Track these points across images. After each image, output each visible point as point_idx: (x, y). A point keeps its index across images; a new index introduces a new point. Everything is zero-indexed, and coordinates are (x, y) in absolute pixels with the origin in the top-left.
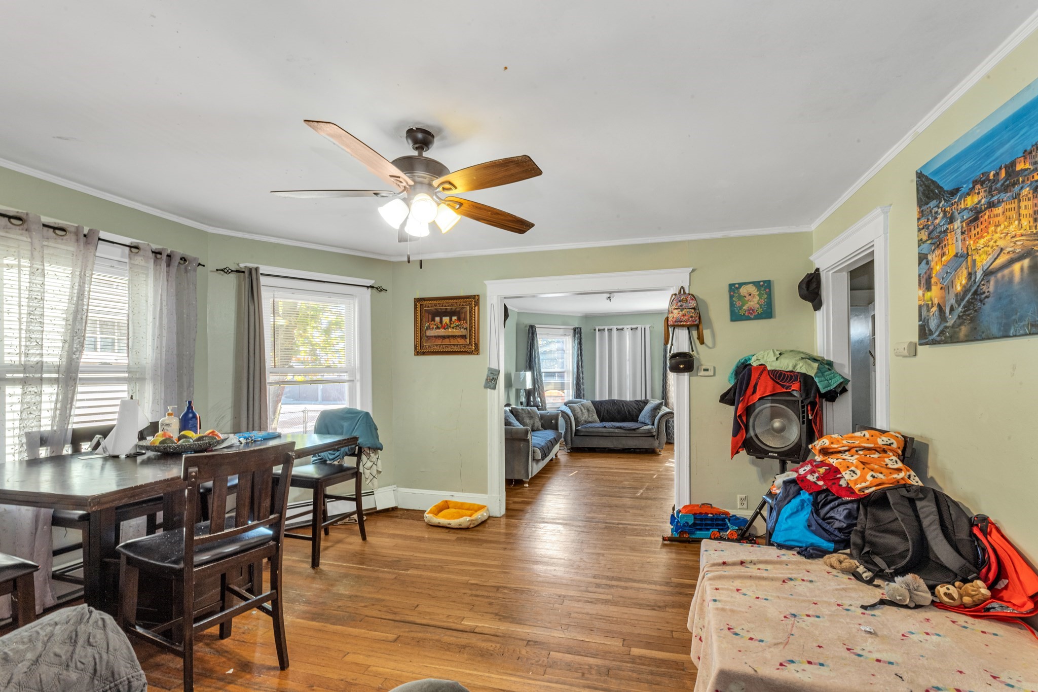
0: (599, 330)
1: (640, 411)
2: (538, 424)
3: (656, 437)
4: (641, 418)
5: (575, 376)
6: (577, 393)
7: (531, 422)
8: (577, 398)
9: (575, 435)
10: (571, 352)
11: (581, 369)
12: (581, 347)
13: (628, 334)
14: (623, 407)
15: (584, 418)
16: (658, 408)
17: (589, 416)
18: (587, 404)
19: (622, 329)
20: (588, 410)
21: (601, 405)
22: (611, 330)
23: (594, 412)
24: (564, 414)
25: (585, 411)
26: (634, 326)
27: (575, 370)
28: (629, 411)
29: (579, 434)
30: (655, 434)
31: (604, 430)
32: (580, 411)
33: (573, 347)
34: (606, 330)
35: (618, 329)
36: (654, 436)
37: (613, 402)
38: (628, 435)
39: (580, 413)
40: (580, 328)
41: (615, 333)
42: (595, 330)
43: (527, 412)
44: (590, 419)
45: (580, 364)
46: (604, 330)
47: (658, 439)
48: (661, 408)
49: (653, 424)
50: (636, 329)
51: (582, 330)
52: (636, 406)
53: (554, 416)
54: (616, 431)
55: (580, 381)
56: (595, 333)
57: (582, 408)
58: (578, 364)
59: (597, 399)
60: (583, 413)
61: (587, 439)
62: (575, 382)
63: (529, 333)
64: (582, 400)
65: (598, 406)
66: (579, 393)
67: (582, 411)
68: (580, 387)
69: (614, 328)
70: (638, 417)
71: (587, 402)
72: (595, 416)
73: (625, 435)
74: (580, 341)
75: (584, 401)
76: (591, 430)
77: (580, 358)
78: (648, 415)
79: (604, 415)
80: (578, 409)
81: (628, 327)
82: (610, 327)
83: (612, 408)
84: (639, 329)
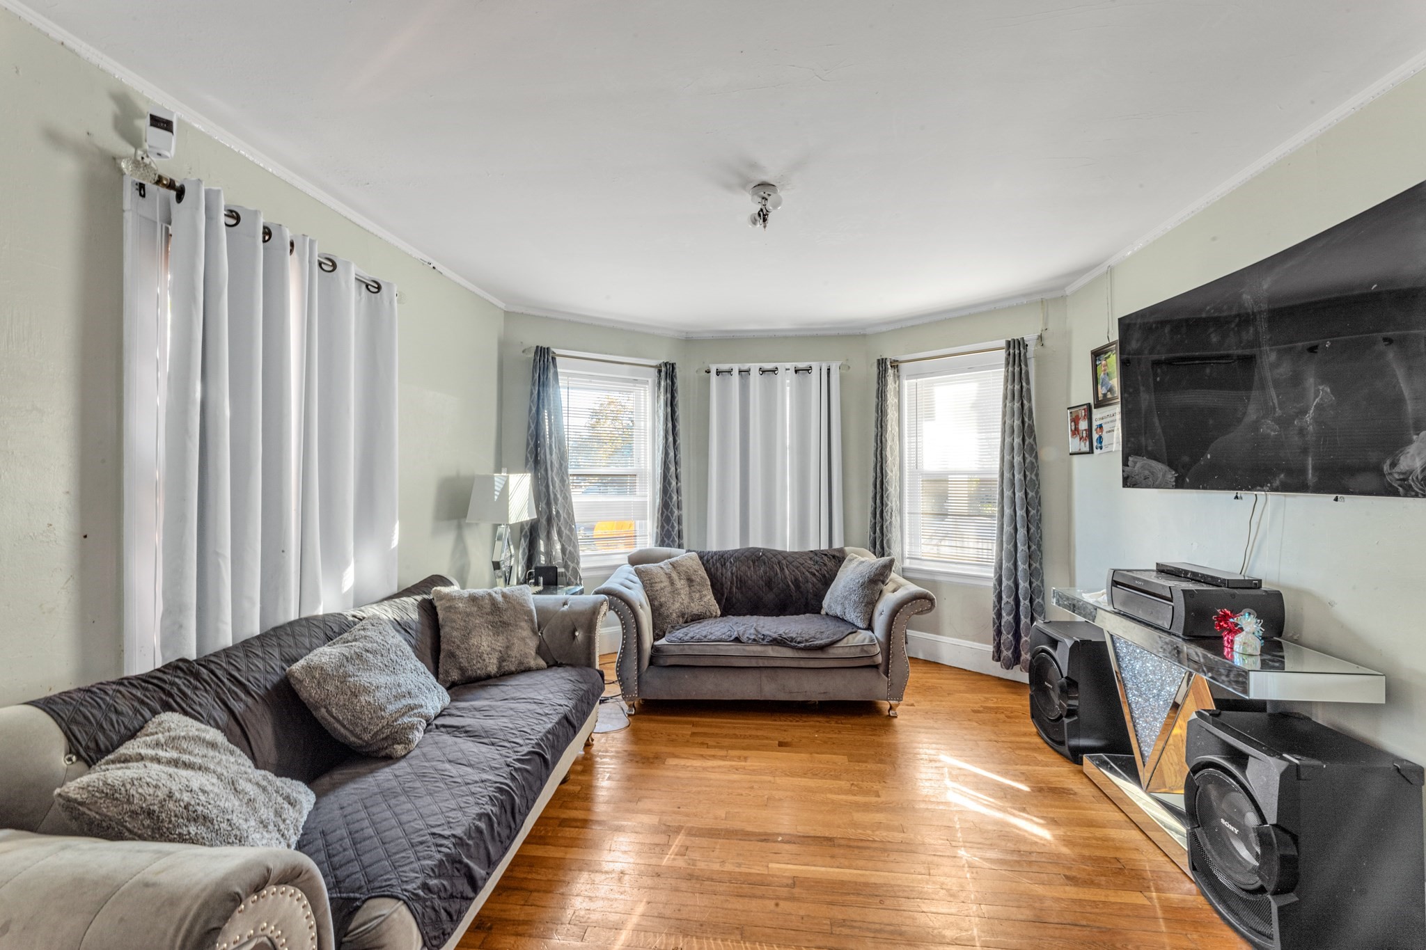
0: (718, 373)
1: (827, 580)
2: (525, 646)
3: (882, 669)
4: (831, 601)
5: (659, 486)
6: (662, 527)
7: (500, 643)
8: (662, 544)
9: (651, 663)
10: (649, 424)
11: (673, 469)
12: (673, 412)
13: (786, 383)
14: (782, 570)
15: (677, 605)
16: (877, 580)
17: (691, 599)
18: (690, 563)
19: (774, 371)
20: (690, 581)
21: (724, 565)
22: (748, 371)
23: (702, 584)
24: (618, 601)
25: (681, 584)
26: (801, 365)
27: (659, 471)
28: (796, 582)
29: (662, 662)
30: (880, 659)
31: (735, 649)
32: (666, 583)
33: (654, 412)
34: (735, 372)
35: (763, 371)
36: (876, 667)
37: (756, 557)
38: (803, 664)
39: (669, 589)
40: (673, 365)
41: (755, 378)
42: (708, 372)
43: (488, 608)
44: (696, 608)
45: (672, 454)
46: (730, 372)
47: (886, 673)
48: (887, 577)
49: (870, 628)
50: (809, 370)
51: (677, 370)
52: (814, 568)
53: (581, 613)
54: (771, 651)
55: (671, 498)
56: (708, 381)
57: (674, 575)
58: (666, 454)
59: (713, 546)
60: (675, 592)
61: (686, 676)
62: (658, 501)
63: (534, 367)
64: (674, 550)
65: (714, 564)
66: (669, 531)
67: (672, 583)
68: (672, 513)
69: (755, 367)
70: (820, 597)
71: (684, 556)
72: (709, 597)
73: (794, 664)
74: (673, 397)
75: (680, 555)
76: (697, 649)
77: (671, 439)
78: (854, 597)
79: (731, 592)
80: (664, 578)
81: (788, 365)
82: (745, 367)
83: (755, 575)
84: (815, 371)
